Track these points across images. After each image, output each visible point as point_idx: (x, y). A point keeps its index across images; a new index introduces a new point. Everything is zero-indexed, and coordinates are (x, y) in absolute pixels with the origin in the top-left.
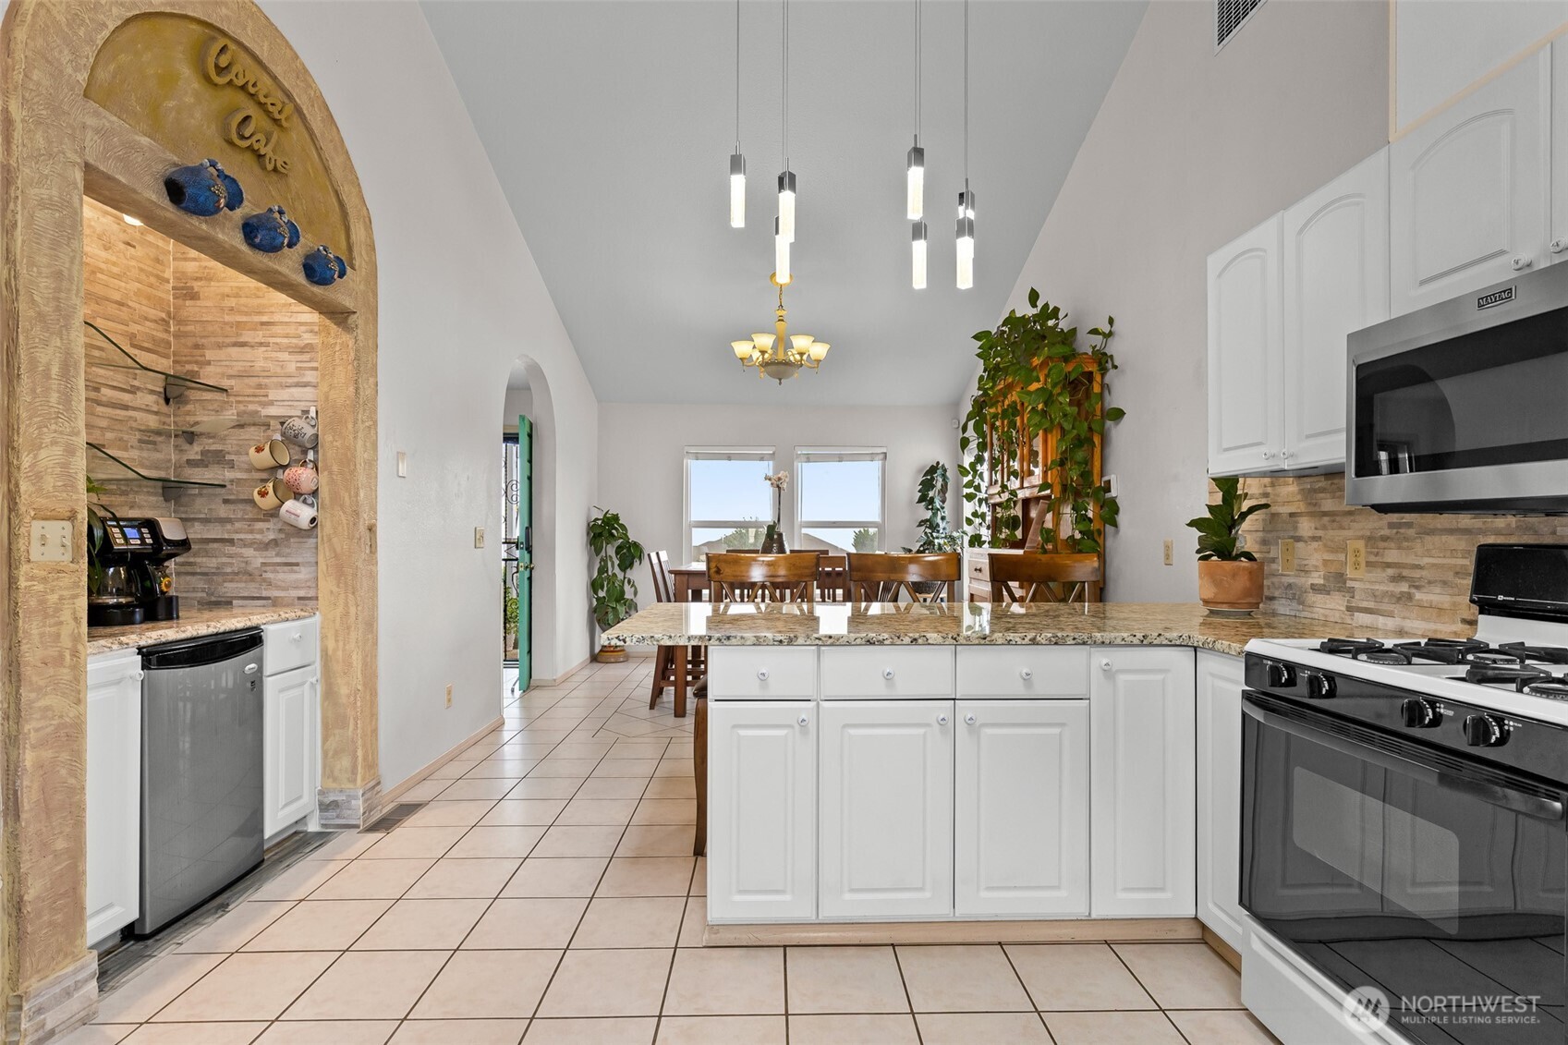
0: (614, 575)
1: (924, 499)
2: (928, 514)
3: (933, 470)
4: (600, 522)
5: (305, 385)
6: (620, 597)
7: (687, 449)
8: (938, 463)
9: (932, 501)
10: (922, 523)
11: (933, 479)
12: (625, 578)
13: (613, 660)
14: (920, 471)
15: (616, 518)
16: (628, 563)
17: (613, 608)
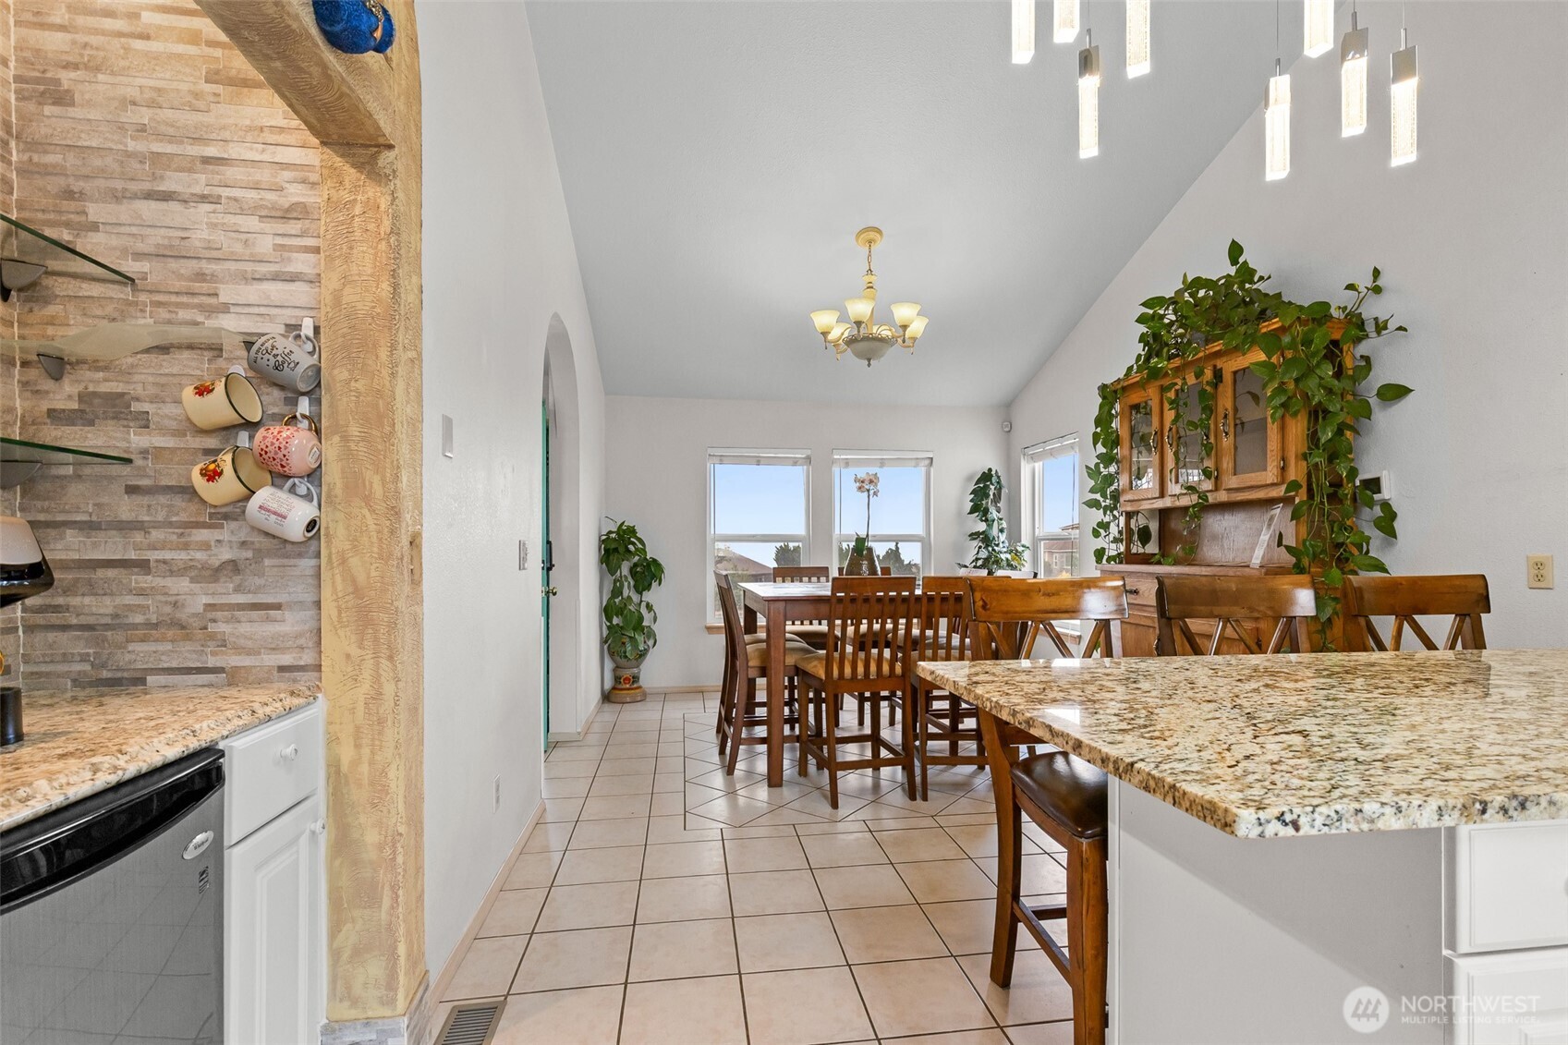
0: (629, 597)
1: (978, 509)
2: (982, 527)
3: (986, 477)
4: (614, 535)
5: (293, 278)
6: (638, 625)
7: (711, 451)
8: (990, 470)
9: (986, 511)
10: (974, 536)
11: (986, 487)
12: (641, 601)
13: (628, 700)
14: (969, 478)
15: (632, 531)
16: (646, 584)
17: (630, 637)
